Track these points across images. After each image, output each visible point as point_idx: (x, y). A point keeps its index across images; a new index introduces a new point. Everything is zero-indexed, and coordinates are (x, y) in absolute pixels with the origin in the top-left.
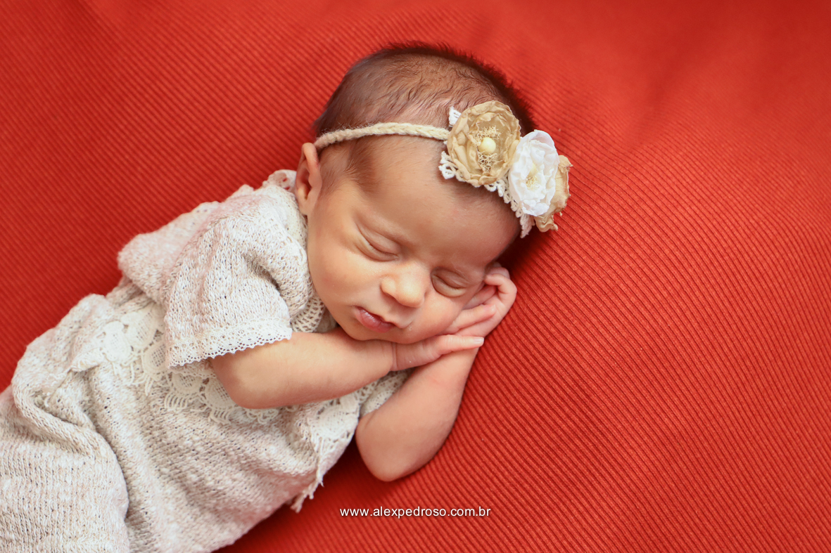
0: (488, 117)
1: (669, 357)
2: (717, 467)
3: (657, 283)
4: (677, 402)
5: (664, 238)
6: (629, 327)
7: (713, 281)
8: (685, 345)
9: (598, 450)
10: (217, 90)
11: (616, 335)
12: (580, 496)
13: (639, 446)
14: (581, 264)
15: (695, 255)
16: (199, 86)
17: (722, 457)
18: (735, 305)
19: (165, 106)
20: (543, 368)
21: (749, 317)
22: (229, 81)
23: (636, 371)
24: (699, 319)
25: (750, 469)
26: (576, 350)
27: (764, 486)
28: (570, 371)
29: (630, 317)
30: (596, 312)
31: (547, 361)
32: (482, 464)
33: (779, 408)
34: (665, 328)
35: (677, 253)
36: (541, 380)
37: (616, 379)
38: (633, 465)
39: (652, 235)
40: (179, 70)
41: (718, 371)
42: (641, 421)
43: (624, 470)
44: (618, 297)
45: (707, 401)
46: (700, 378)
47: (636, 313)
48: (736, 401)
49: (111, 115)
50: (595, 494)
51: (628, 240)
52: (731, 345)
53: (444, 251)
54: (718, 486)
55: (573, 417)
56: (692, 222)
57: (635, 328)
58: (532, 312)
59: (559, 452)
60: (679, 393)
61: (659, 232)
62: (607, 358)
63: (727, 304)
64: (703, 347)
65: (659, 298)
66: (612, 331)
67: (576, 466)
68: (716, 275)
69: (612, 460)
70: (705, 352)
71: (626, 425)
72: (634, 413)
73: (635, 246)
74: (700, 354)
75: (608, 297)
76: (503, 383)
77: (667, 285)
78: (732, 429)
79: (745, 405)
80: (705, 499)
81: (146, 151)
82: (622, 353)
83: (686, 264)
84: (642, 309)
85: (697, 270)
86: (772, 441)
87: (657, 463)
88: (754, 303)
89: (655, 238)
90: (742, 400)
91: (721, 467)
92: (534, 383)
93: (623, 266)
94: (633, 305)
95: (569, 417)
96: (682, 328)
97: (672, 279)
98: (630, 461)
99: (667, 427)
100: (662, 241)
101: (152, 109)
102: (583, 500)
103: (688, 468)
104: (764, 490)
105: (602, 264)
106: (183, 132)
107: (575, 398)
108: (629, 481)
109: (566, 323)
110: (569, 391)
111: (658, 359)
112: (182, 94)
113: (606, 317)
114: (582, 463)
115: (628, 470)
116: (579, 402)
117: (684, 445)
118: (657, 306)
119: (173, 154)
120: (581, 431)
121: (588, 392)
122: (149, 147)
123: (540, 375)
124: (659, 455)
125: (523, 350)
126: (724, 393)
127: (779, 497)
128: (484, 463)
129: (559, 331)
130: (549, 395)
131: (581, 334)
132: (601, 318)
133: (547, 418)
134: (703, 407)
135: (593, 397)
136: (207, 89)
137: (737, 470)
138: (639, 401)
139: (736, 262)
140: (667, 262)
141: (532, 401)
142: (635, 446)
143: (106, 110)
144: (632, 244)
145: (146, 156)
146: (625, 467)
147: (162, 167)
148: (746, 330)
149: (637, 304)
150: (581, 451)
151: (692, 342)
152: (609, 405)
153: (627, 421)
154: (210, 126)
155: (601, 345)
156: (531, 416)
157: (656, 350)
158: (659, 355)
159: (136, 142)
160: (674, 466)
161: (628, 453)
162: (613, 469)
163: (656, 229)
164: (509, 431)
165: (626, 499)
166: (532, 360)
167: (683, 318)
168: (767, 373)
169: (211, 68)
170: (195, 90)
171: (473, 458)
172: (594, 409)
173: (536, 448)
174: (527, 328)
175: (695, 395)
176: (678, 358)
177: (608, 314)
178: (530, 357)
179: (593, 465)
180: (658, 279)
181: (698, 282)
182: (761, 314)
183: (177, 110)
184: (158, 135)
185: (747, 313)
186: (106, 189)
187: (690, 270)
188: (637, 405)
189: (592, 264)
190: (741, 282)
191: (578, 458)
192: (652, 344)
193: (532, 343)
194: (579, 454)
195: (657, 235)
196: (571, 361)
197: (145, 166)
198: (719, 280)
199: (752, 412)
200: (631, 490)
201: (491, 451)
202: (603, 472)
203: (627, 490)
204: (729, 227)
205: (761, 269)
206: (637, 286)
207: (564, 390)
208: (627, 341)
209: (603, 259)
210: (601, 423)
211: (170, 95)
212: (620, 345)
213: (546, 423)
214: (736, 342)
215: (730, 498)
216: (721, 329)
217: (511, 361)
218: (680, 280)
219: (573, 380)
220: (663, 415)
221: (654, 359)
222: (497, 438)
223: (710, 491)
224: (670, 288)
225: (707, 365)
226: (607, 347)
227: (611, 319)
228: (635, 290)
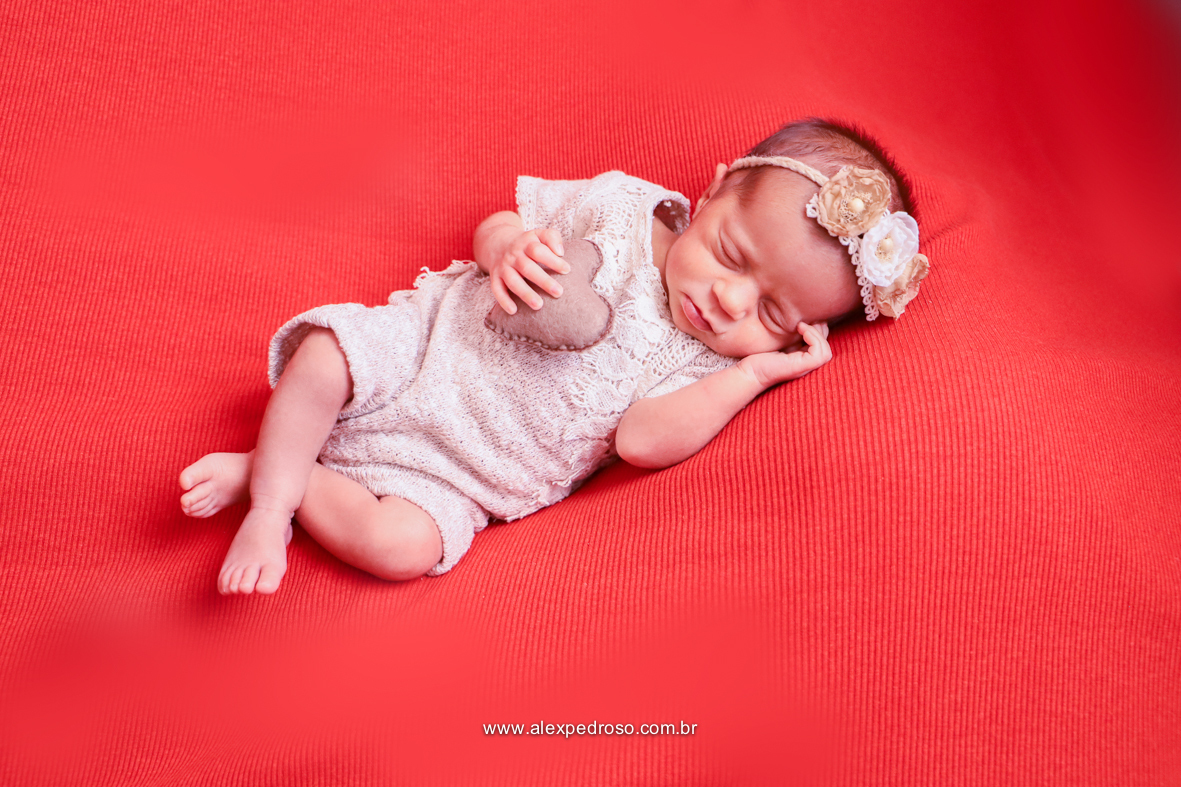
0: (868, 181)
1: (901, 501)
2: (876, 622)
3: (934, 437)
4: (881, 542)
5: (966, 410)
6: (885, 454)
7: (982, 470)
8: (922, 502)
9: (787, 535)
10: (727, 139)
11: (871, 455)
12: (743, 561)
13: (822, 554)
14: (884, 386)
15: (982, 439)
16: (717, 129)
17: (886, 617)
18: (989, 503)
19: (683, 128)
20: (794, 445)
21: (994, 523)
22: (740, 140)
23: (866, 493)
24: (949, 491)
25: (905, 647)
26: (830, 445)
27: (907, 672)
28: (813, 459)
29: (892, 448)
30: (868, 427)
31: (801, 441)
32: (691, 494)
33: (969, 619)
34: (915, 476)
35: (968, 427)
36: (785, 454)
37: (844, 488)
38: (805, 566)
39: (958, 400)
40: (712, 111)
41: (935, 545)
42: (839, 536)
43: (795, 565)
44: (893, 427)
45: (908, 562)
46: (915, 538)
47: (899, 448)
48: (933, 582)
49: (643, 114)
50: (757, 567)
51: (935, 391)
52: (961, 532)
53: (778, 280)
54: (866, 639)
55: (788, 497)
56: (999, 415)
57: (889, 459)
58: (818, 400)
59: (756, 518)
60: (888, 536)
61: (965, 403)
62: (850, 467)
63: (982, 497)
64: (935, 516)
65: (927, 449)
66: (870, 449)
67: (759, 536)
68: (989, 466)
69: (791, 550)
70: (935, 521)
71: (825, 530)
72: (839, 526)
73: (936, 399)
74: (928, 518)
75: (886, 423)
76: (754, 440)
77: (941, 444)
78: (913, 601)
79: (939, 591)
80: (846, 642)
81: (647, 152)
82: (865, 471)
83: (968, 441)
84: (906, 448)
85: (975, 451)
86: (943, 641)
87: (826, 579)
88: (1007, 515)
89: (958, 404)
90: (939, 584)
91: (880, 625)
92: (778, 453)
93: (916, 407)
94: (902, 441)
95: (785, 495)
96: (929, 486)
97: (948, 443)
98: (805, 561)
99: (857, 556)
100: (962, 411)
101: (673, 126)
102: (743, 565)
103: (850, 604)
104: (903, 674)
105: (900, 395)
106: (681, 153)
107: (801, 483)
108: (791, 576)
109: (838, 422)
110: (800, 474)
111: (891, 496)
112: (701, 128)
113: (872, 435)
114: (766, 537)
115: (798, 566)
116: (801, 489)
117: (860, 582)
118: (921, 455)
119: (664, 165)
120: (786, 512)
121: (815, 484)
122: (652, 150)
123: (788, 449)
124: (833, 574)
125: (790, 423)
126: (927, 566)
127: (912, 692)
128: (694, 494)
129: (827, 424)
130: (783, 469)
131: (843, 436)
132: (868, 433)
133: (768, 486)
134: (901, 563)
135: (815, 491)
136: (721, 134)
137: (892, 639)
138: (849, 519)
139: (1014, 472)
140: (954, 429)
141: (766, 466)
142: (819, 552)
143: (642, 109)
144: (935, 396)
145: (645, 156)
146: (798, 563)
147: (650, 170)
148: (984, 532)
149: (905, 442)
150: (773, 527)
151: (929, 504)
152: (823, 505)
153: (828, 528)
154: (703, 161)
155: (852, 454)
156: (757, 478)
157: (894, 487)
158: (894, 494)
159: (646, 142)
160: (839, 592)
161: (808, 554)
162: (787, 557)
163: (964, 399)
164: (731, 480)
165: (778, 588)
166: (790, 434)
167: (935, 479)
168: (978, 581)
169: (735, 124)
170: (712, 129)
171: (687, 485)
172: (809, 500)
173: (742, 504)
174: (806, 409)
175: (901, 549)
176: (908, 508)
177: (876, 434)
178: (790, 430)
179: (773, 543)
180: (937, 435)
181: (969, 461)
182: (1007, 528)
183: (689, 136)
184: (663, 145)
185: (994, 518)
186: (601, 163)
187: (969, 448)
188: (846, 523)
189: (892, 392)
190: (1008, 490)
191: (766, 531)
192: (894, 480)
193: (800, 422)
194: (770, 528)
195: (961, 403)
196: (819, 451)
197: (639, 162)
198: (989, 473)
199: (942, 602)
200: (788, 584)
201: (706, 488)
202: (777, 554)
203: (784, 581)
204: (1028, 444)
205: (1033, 494)
206: (915, 428)
207: (796, 472)
208: (875, 465)
209: (904, 393)
210: (806, 515)
211: (693, 123)
212: (868, 464)
213: (764, 490)
214: (968, 533)
215: (869, 658)
216: (962, 513)
217: (773, 426)
218: (955, 448)
219: (810, 468)
220: (860, 544)
221: (888, 493)
222: (717, 480)
223: (856, 638)
224: (941, 448)
225: (928, 532)
226: (856, 459)
227: (876, 439)
228: (912, 431)
